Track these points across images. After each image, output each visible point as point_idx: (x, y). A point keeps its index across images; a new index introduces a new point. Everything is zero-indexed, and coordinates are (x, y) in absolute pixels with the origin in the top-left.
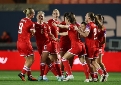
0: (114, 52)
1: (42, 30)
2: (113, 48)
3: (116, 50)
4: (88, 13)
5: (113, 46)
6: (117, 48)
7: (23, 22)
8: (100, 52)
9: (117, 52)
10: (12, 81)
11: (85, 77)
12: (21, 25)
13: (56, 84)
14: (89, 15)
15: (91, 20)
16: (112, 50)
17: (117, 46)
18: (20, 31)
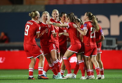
0: (108, 50)
1: (47, 30)
2: (107, 46)
3: (110, 48)
4: (86, 13)
5: (107, 44)
6: (111, 47)
7: (29, 24)
8: (98, 51)
9: (111, 50)
10: (10, 79)
11: (81, 75)
12: (28, 27)
13: (53, 82)
14: (87, 14)
15: (89, 19)
16: (106, 48)
17: (112, 45)
18: (26, 33)
